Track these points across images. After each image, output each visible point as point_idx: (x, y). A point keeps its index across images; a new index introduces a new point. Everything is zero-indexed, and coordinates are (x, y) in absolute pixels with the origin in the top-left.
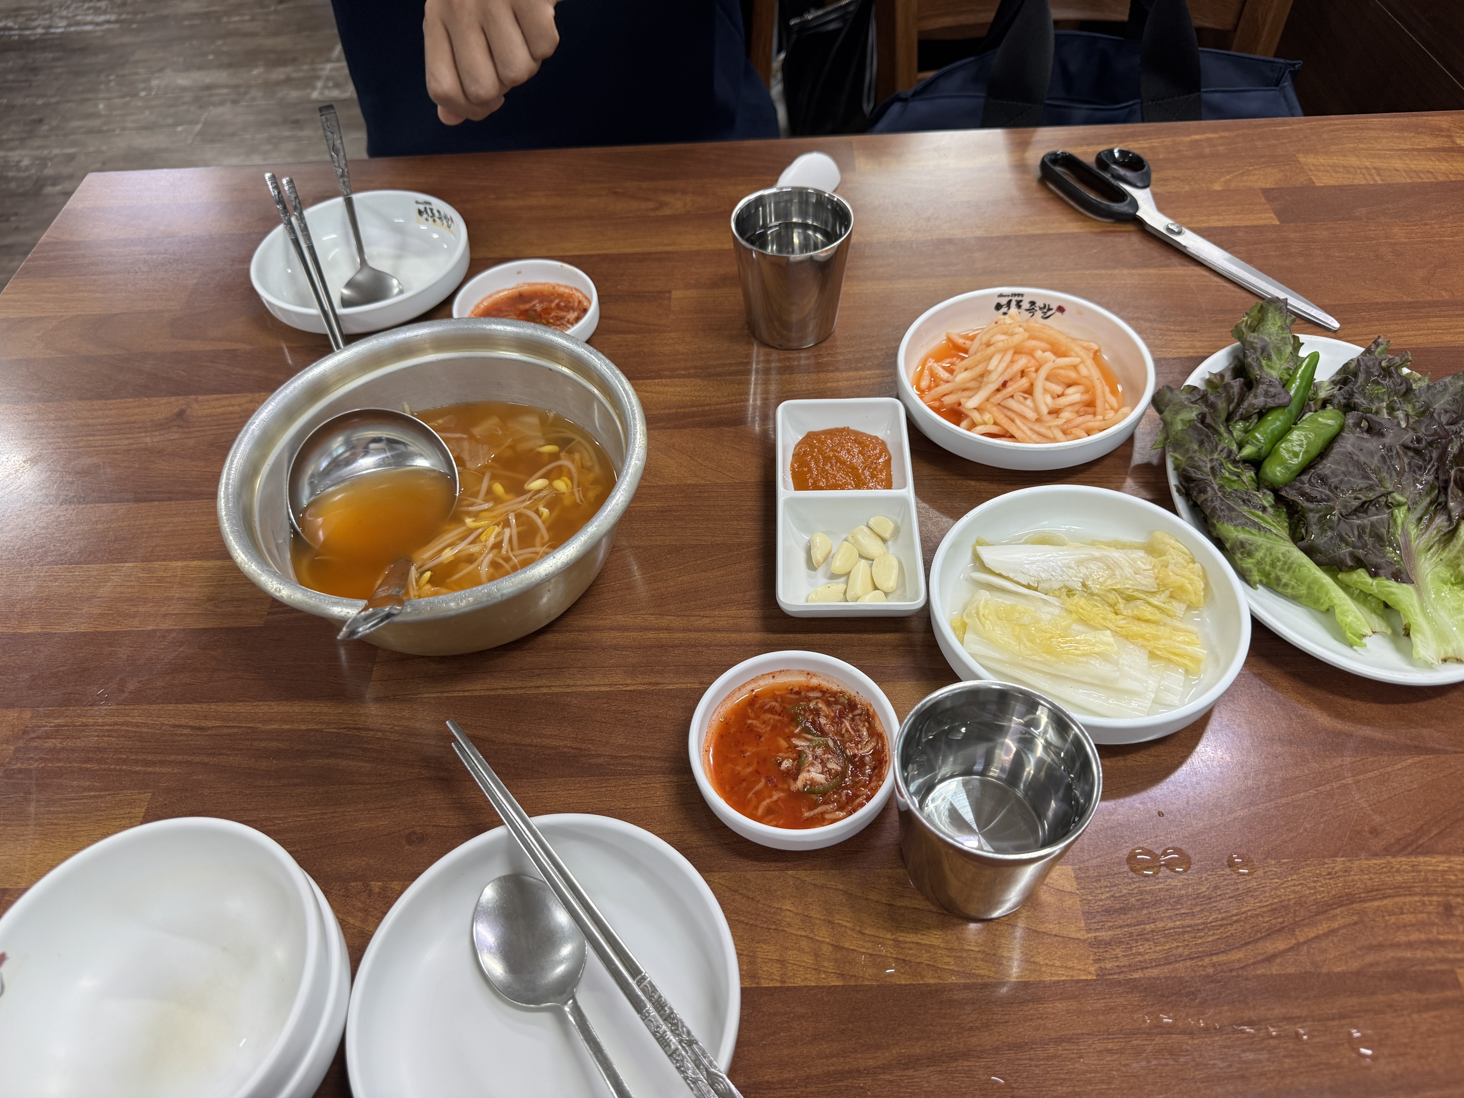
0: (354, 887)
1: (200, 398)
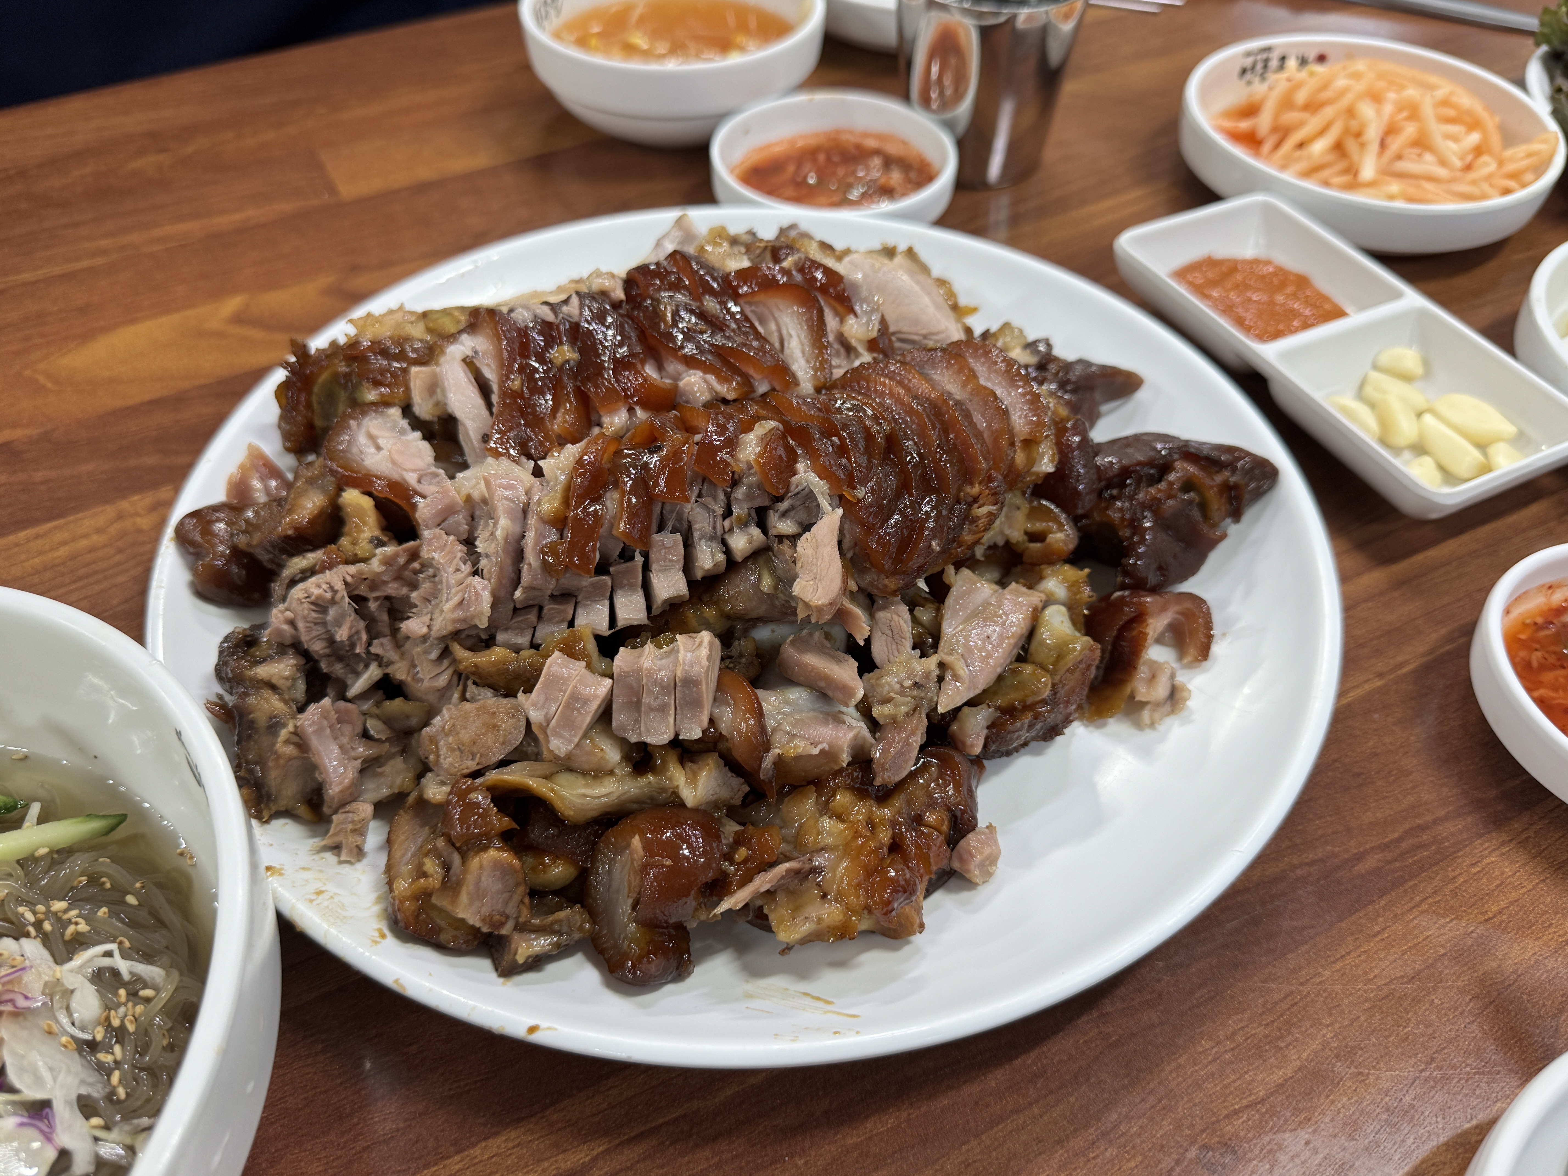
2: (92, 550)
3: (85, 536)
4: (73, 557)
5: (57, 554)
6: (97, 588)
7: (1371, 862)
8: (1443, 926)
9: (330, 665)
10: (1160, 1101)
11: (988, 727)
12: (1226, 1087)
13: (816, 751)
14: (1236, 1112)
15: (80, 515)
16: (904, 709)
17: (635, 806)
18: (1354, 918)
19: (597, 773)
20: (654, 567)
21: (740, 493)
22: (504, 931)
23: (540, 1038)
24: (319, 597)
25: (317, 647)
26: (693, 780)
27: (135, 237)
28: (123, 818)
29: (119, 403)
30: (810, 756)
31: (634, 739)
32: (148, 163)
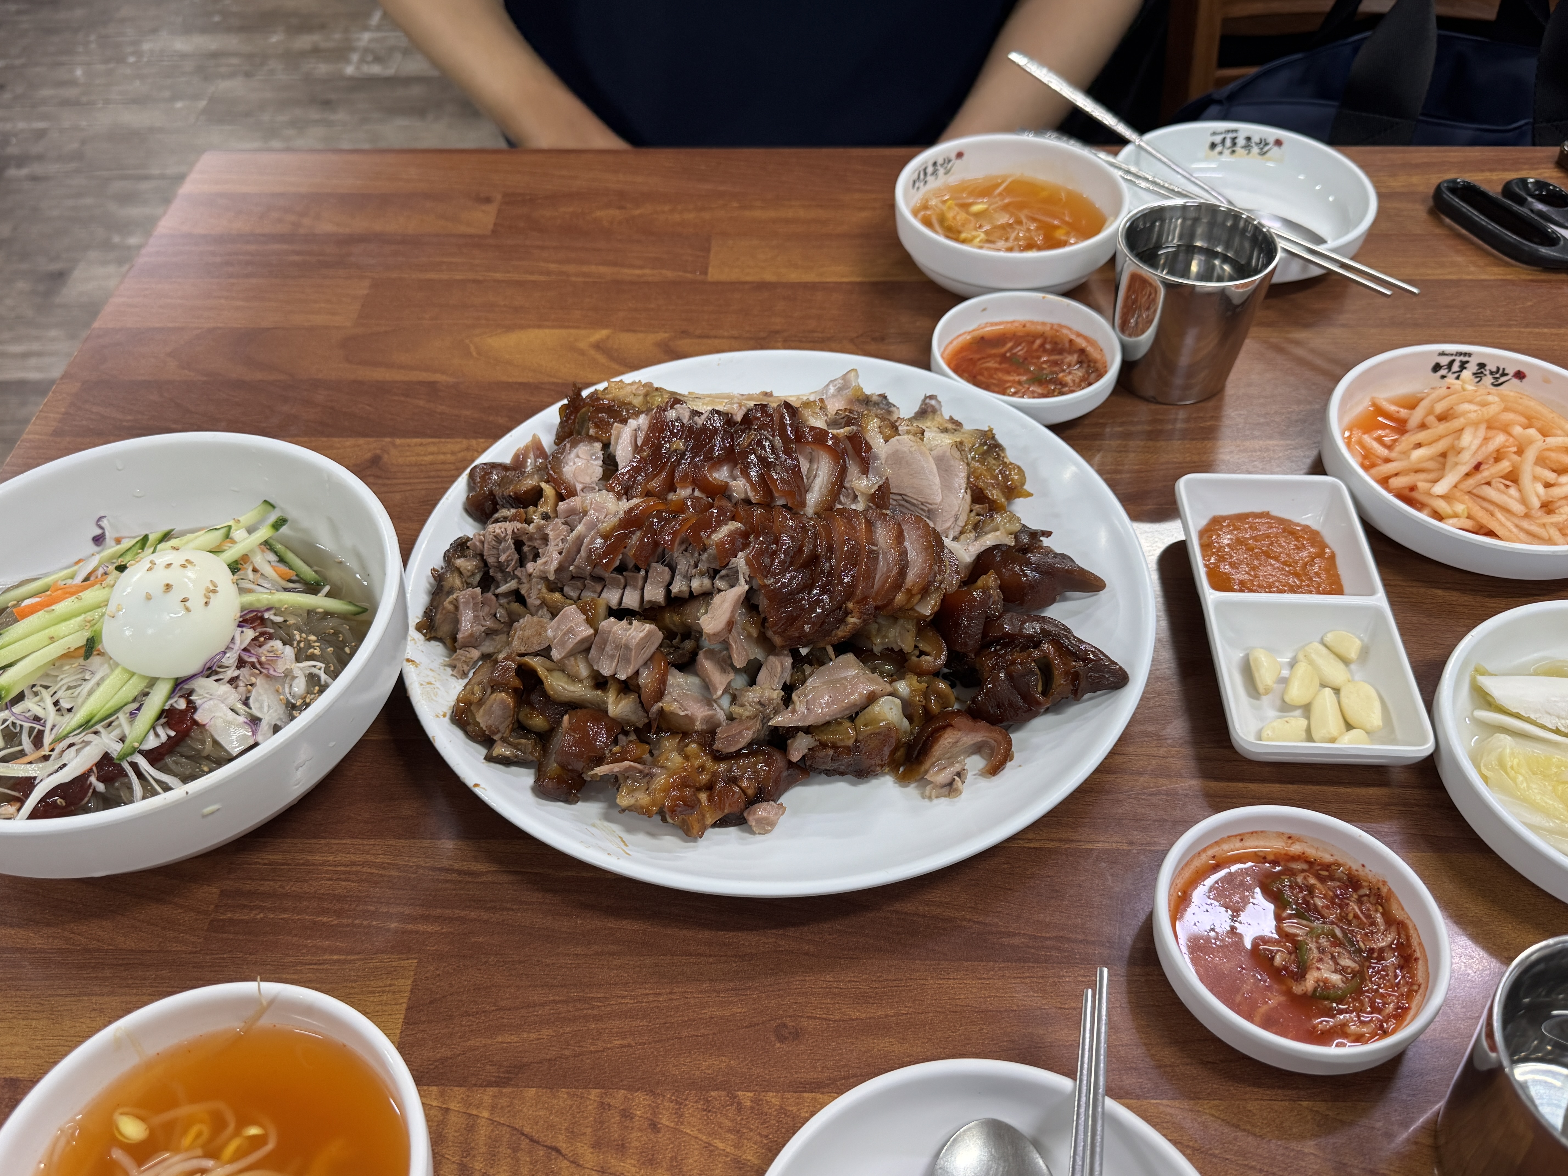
0: (715, 1098)
1: (398, 441)
2: (443, 463)
3: (444, 453)
4: (431, 464)
5: (425, 458)
6: (435, 486)
7: (1016, 941)
8: (1029, 996)
9: (495, 572)
10: (779, 990)
11: (809, 749)
12: (821, 1003)
13: (682, 714)
14: (815, 1018)
15: (448, 440)
16: (747, 714)
17: (589, 705)
18: (976, 963)
19: (573, 678)
20: (649, 580)
21: (705, 556)
22: (495, 738)
23: (478, 791)
24: (498, 534)
25: (491, 560)
26: (617, 703)
27: (571, 268)
28: (365, 610)
29: (505, 379)
30: (678, 715)
31: (595, 668)
32: (606, 215)
